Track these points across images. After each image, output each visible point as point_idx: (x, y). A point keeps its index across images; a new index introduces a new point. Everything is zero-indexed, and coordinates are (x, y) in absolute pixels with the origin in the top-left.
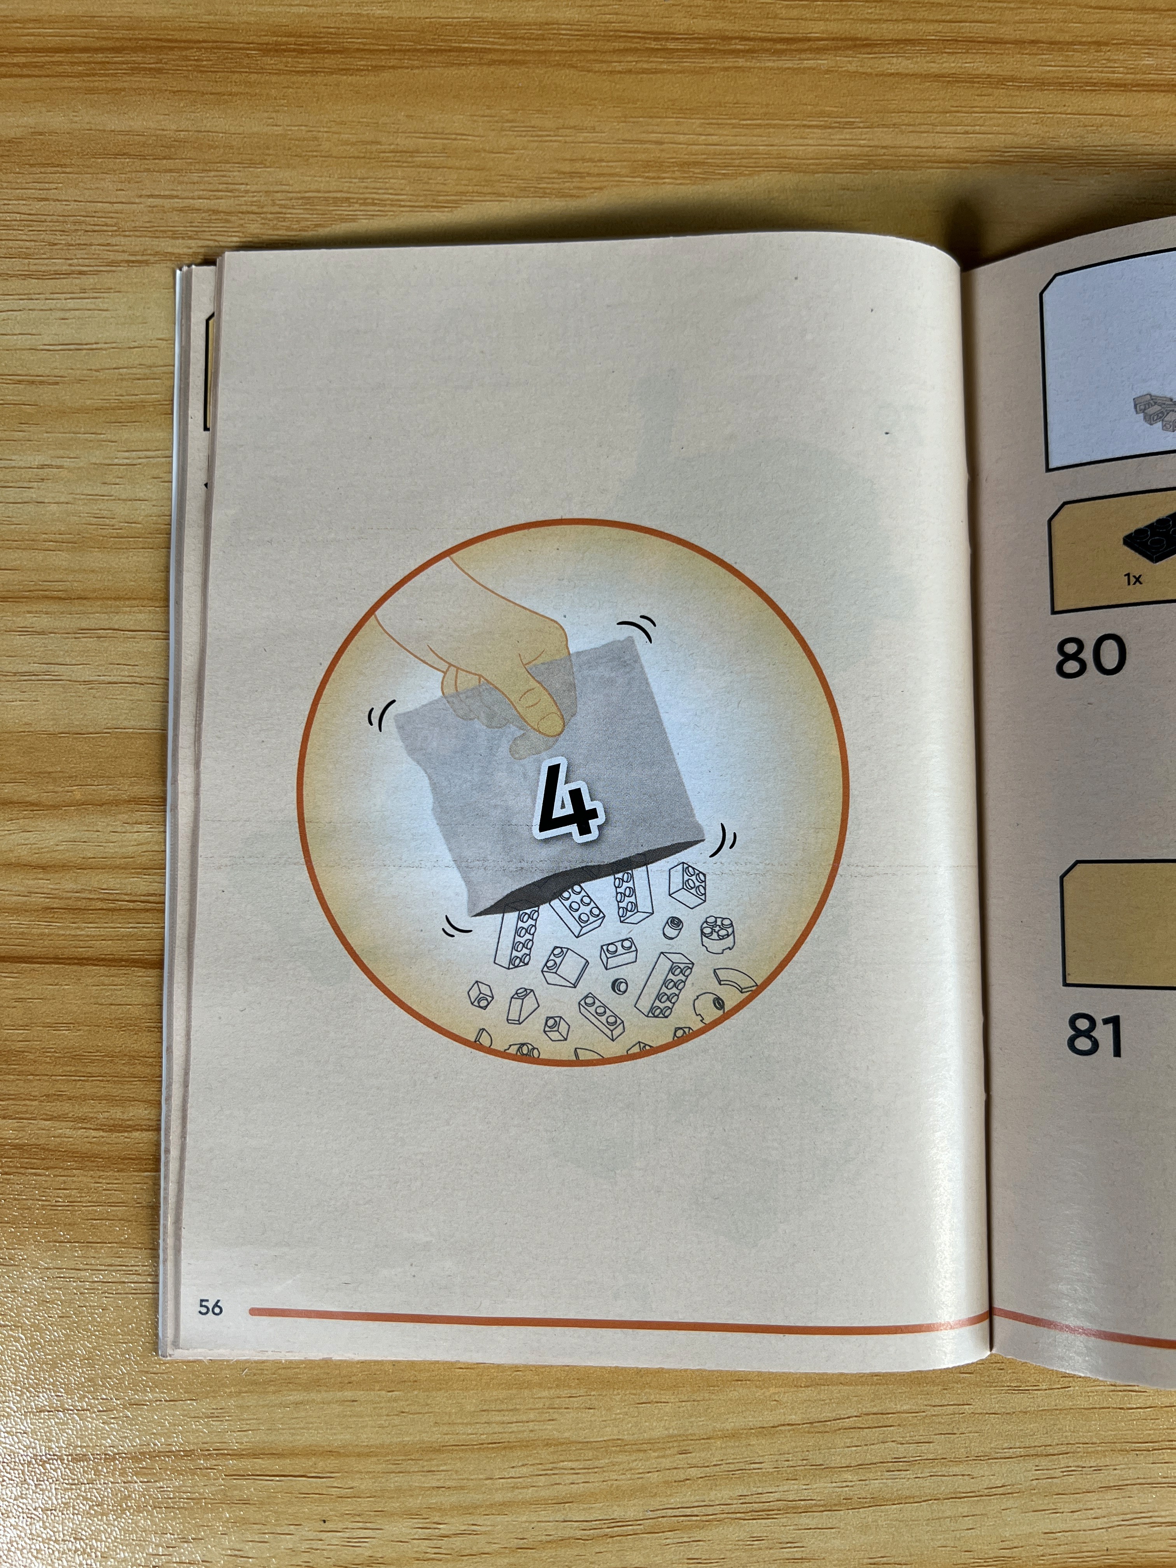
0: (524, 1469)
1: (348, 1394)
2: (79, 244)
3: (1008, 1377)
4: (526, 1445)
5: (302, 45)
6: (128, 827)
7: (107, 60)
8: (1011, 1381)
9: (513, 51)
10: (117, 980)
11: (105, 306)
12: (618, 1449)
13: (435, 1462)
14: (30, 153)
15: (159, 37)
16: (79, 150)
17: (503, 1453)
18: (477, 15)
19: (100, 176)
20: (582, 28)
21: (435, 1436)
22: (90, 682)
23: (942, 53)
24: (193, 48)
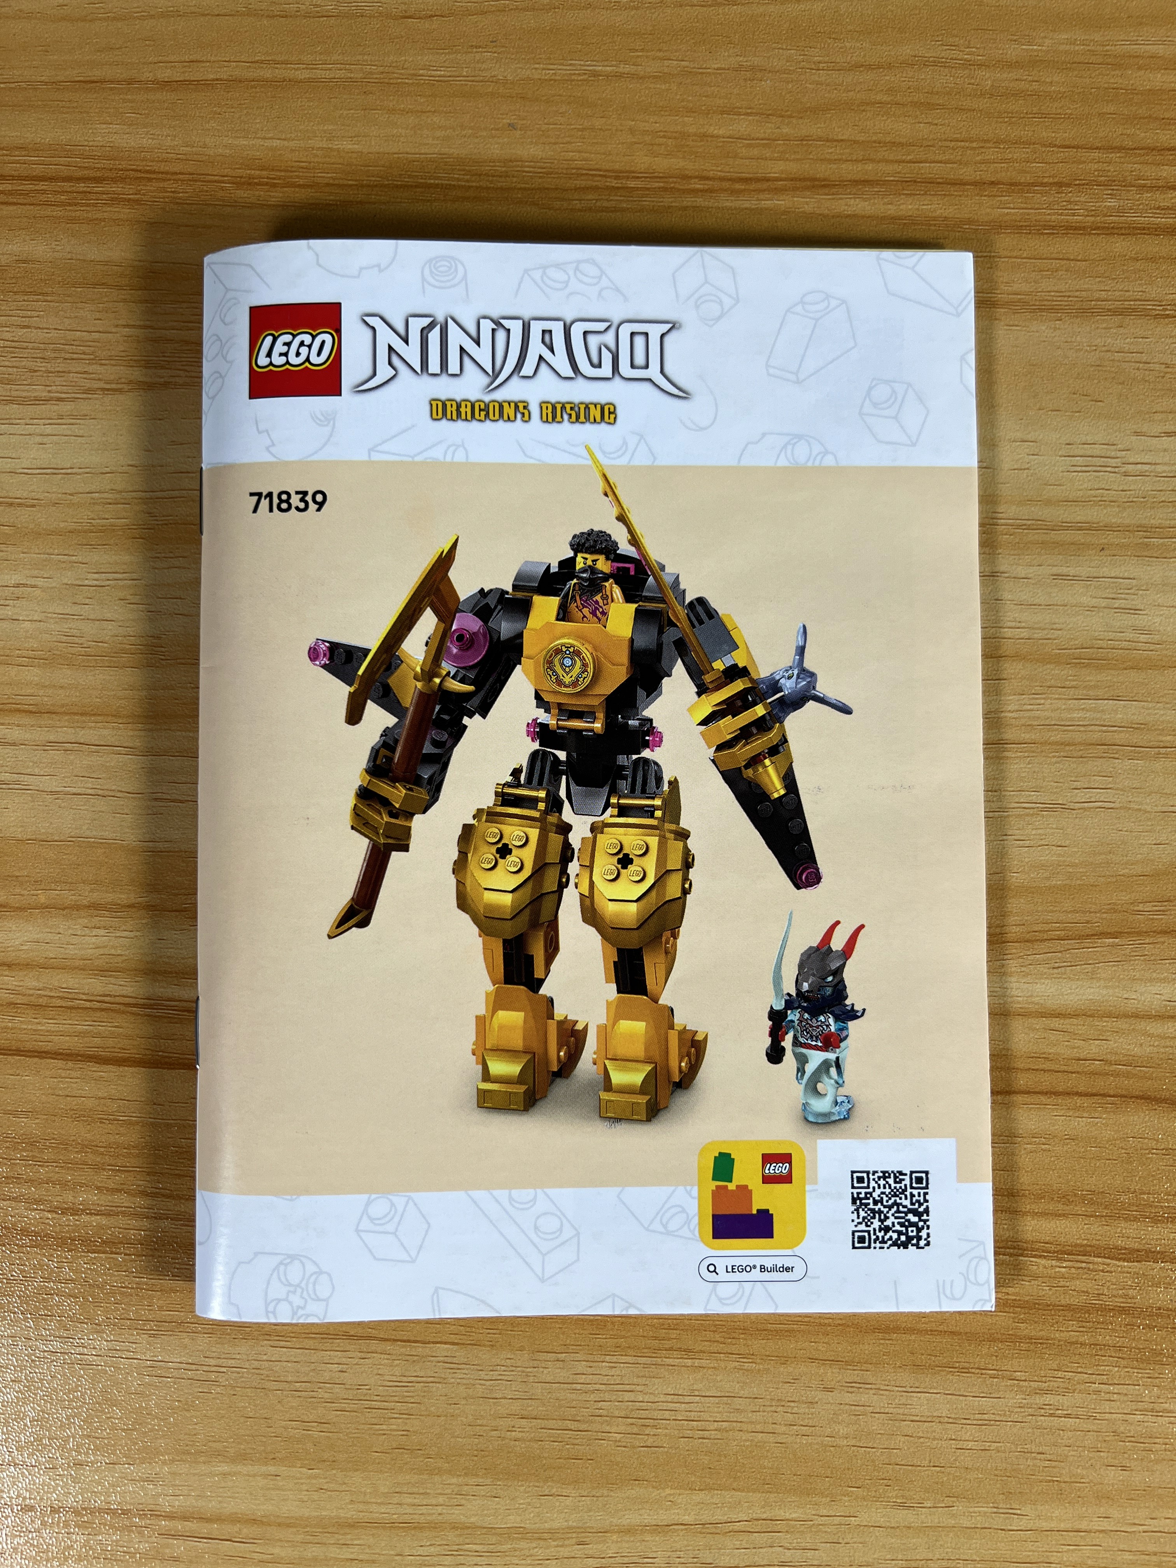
0: (432, 1549)
1: (272, 1469)
2: (58, 372)
3: (894, 1494)
4: (434, 1526)
5: (274, 179)
6: (87, 931)
7: (89, 189)
8: (897, 1497)
9: (477, 187)
10: (73, 1074)
11: (81, 432)
12: (520, 1536)
13: (349, 1537)
14: (14, 281)
15: (139, 168)
16: (60, 278)
17: (413, 1532)
18: (443, 150)
19: (79, 305)
20: (545, 165)
21: (350, 1513)
22: (57, 792)
23: (900, 195)
24: (170, 180)
